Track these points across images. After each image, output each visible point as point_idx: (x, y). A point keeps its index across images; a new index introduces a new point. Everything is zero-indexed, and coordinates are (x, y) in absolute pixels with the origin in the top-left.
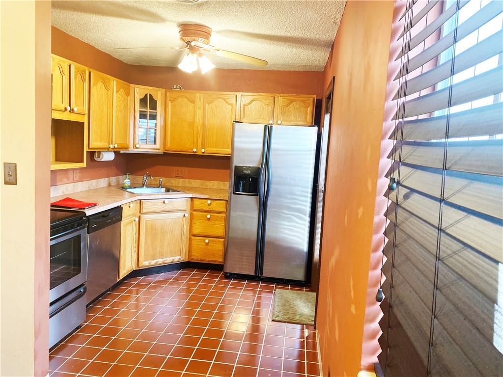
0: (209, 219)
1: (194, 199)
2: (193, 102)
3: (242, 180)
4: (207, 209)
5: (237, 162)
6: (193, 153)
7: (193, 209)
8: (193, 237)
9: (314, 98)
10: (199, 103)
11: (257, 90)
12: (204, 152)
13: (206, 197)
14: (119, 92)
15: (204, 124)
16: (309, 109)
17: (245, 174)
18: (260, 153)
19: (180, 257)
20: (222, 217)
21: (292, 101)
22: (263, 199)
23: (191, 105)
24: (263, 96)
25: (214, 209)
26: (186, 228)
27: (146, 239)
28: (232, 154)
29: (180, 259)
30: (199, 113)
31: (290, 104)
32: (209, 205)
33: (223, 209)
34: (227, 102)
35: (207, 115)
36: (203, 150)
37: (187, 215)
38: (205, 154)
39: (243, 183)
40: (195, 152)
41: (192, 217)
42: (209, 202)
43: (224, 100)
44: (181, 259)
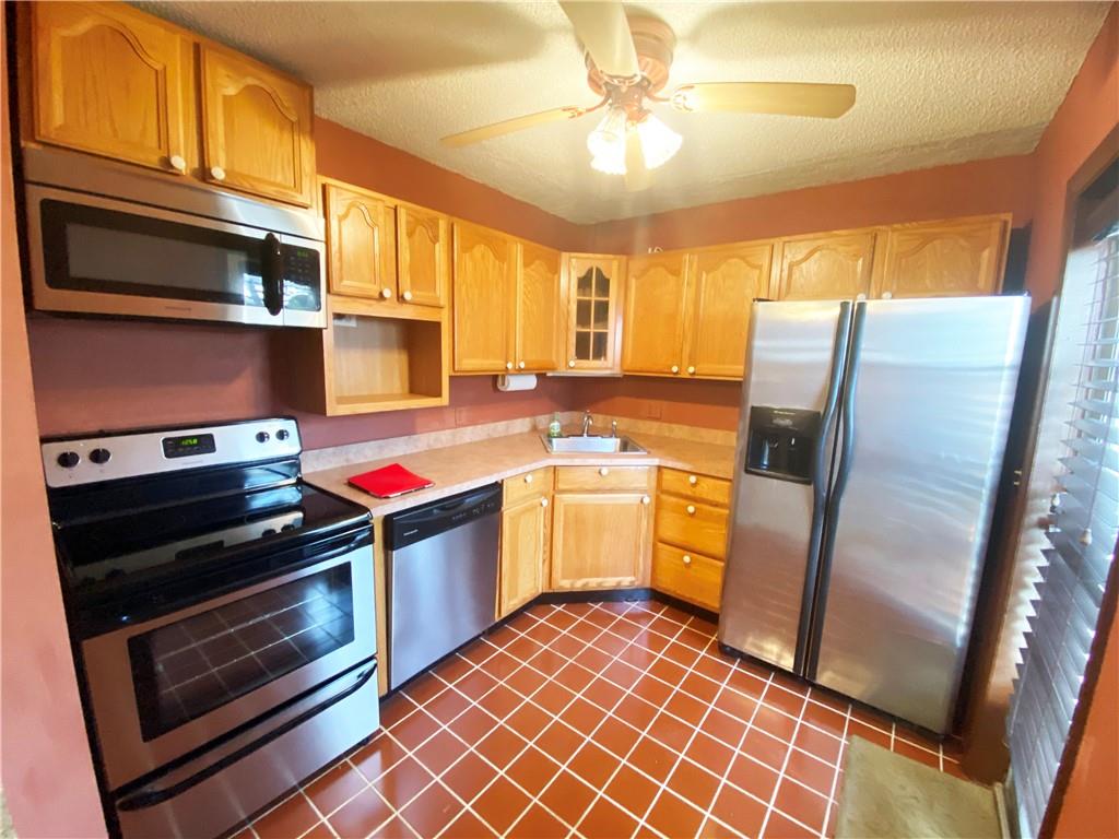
0: (692, 515)
1: (665, 471)
2: (676, 273)
3: (769, 443)
4: (690, 493)
5: (756, 398)
6: (672, 376)
7: (660, 489)
8: (660, 544)
9: (1006, 223)
10: (687, 274)
11: (826, 227)
12: (694, 374)
13: (687, 467)
14: (533, 267)
15: (696, 316)
16: (986, 254)
17: (778, 426)
18: (824, 375)
19: (633, 579)
20: (720, 515)
21: (928, 239)
22: (825, 494)
23: (672, 279)
24: (840, 236)
25: (704, 496)
26: (645, 524)
27: (565, 539)
28: (747, 375)
29: (632, 582)
30: (687, 294)
31: (924, 244)
32: (694, 485)
33: (723, 498)
34: (748, 263)
35: (703, 295)
36: (691, 369)
37: (647, 500)
38: (697, 377)
39: (770, 449)
40: (677, 373)
41: (658, 505)
42: (693, 479)
43: (743, 258)
44: (636, 583)
